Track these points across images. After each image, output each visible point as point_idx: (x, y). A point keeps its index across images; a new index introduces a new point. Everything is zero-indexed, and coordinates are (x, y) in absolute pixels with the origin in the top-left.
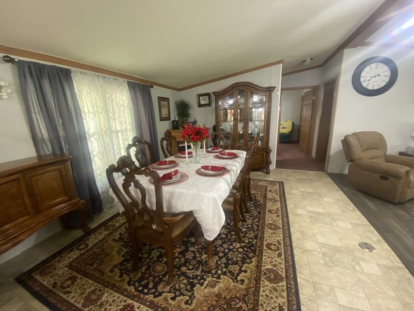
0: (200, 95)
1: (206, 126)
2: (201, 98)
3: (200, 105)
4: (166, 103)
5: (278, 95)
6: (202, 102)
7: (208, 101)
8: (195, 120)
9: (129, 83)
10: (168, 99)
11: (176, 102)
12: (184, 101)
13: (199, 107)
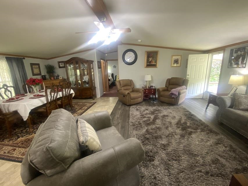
0: (59, 62)
1: (64, 78)
2: (60, 63)
3: (60, 67)
4: (38, 66)
5: (96, 64)
6: (61, 66)
7: (64, 65)
8: (58, 75)
9: (6, 58)
10: (39, 64)
11: (45, 65)
12: (50, 65)
13: (59, 68)
